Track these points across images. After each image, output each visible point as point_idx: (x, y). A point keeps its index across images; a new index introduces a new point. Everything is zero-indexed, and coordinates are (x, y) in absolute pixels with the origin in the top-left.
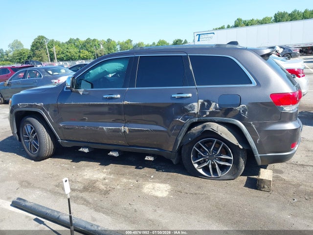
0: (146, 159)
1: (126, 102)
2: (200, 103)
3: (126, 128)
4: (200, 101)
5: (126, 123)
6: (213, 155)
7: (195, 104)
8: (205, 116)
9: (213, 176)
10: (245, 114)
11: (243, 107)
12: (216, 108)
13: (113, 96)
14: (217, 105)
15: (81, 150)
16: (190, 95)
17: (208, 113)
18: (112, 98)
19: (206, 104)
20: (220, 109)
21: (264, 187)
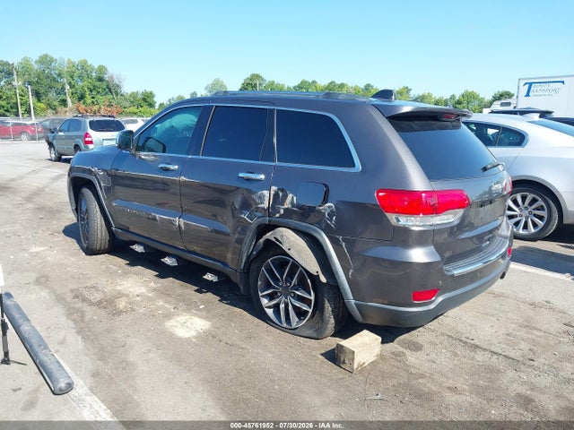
0: (205, 277)
1: (183, 178)
2: (272, 193)
3: (181, 220)
4: (274, 188)
5: (183, 212)
6: (287, 287)
7: (266, 193)
8: (278, 215)
9: (285, 325)
10: (331, 220)
11: (329, 207)
12: (292, 203)
13: (168, 166)
14: (295, 198)
15: (133, 247)
16: (262, 177)
17: (282, 211)
18: (167, 170)
19: (281, 194)
20: (297, 207)
21: (344, 363)
